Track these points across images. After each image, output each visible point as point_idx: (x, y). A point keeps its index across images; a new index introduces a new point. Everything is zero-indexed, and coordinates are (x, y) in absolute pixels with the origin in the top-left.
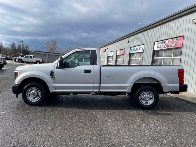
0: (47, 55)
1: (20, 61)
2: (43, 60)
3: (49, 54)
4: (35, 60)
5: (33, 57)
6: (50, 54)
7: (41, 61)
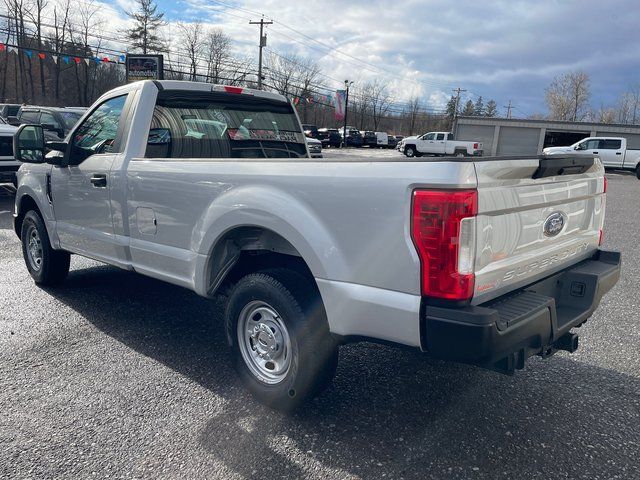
0: (497, 130)
1: (410, 152)
2: (476, 146)
3: (503, 124)
4: (450, 146)
5: (446, 137)
6: (508, 124)
7: (471, 151)
